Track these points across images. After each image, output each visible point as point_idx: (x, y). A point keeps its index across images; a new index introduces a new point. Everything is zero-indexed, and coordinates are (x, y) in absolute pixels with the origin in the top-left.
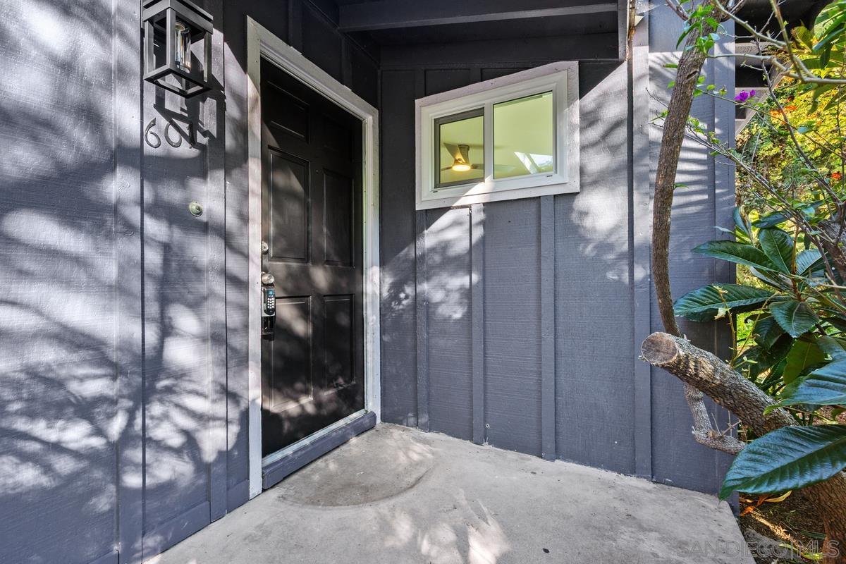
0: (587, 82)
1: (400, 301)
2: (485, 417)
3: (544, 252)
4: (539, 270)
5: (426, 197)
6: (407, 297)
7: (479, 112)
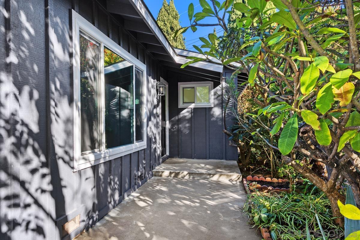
0: (215, 86)
1: (174, 129)
2: (195, 153)
3: (207, 119)
4: (206, 122)
5: (181, 105)
6: (175, 128)
7: (194, 88)
